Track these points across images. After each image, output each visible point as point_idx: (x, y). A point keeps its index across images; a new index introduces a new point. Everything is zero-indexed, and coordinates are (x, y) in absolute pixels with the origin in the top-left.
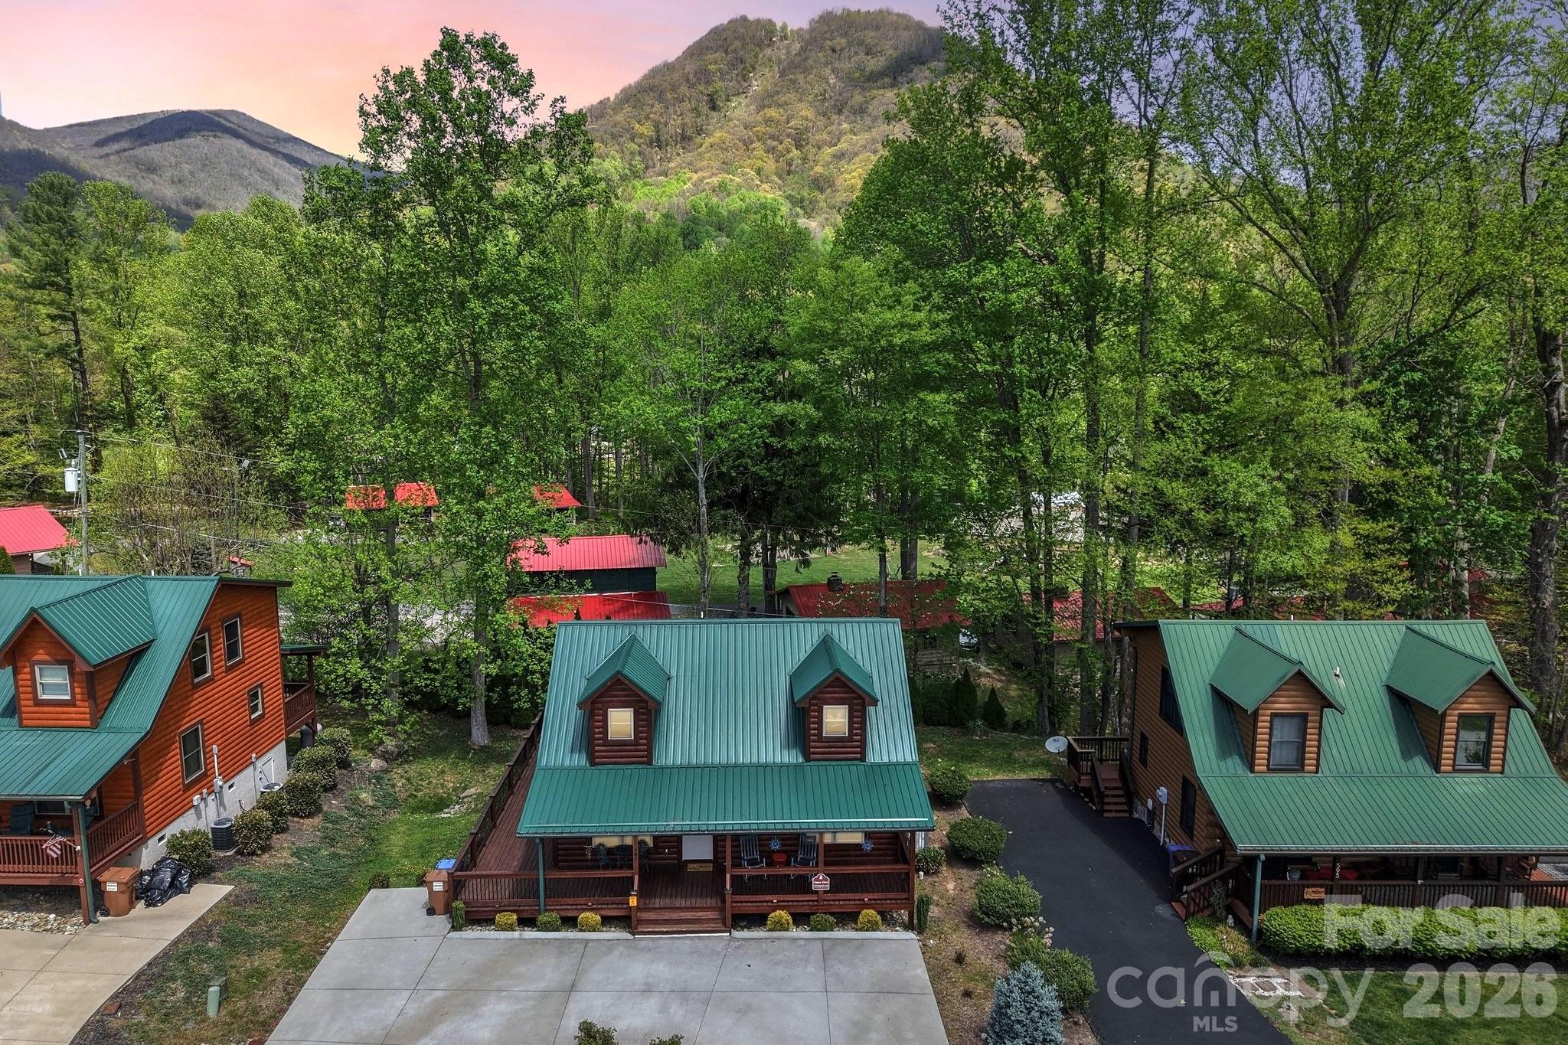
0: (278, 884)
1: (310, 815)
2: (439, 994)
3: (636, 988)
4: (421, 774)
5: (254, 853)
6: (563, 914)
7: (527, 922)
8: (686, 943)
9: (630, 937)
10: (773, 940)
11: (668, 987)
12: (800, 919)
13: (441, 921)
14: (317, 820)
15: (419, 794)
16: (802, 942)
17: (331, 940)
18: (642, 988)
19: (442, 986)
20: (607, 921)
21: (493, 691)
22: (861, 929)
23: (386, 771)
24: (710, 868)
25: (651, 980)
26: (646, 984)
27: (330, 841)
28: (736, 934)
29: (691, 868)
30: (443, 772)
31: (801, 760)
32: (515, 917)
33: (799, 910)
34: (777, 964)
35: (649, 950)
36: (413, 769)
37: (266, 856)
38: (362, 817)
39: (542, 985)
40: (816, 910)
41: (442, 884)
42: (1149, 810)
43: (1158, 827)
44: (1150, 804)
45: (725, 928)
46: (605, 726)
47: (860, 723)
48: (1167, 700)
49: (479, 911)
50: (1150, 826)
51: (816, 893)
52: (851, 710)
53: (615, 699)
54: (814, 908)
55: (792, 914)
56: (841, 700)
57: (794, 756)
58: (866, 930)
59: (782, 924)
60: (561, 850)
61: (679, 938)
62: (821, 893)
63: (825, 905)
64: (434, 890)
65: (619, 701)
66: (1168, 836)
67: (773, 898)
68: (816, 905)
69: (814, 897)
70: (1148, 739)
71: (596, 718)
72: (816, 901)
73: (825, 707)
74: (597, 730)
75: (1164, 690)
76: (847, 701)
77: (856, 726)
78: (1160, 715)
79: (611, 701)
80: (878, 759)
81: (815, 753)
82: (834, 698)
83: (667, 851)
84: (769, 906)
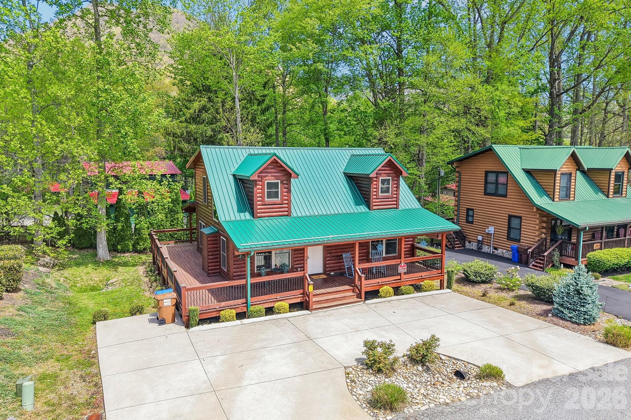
0: (22, 324)
2: (221, 357)
4: (73, 275)
6: (265, 306)
8: (343, 310)
9: (309, 312)
10: (389, 302)
12: (397, 291)
13: (173, 326)
14: (21, 294)
15: (78, 285)
16: (404, 300)
19: (218, 353)
20: (293, 307)
22: (426, 291)
24: (325, 276)
27: (39, 303)
28: (368, 302)
31: (367, 210)
32: (234, 311)
33: (394, 285)
40: (400, 284)
41: (170, 300)
42: (479, 241)
43: (487, 247)
44: (480, 238)
45: (360, 300)
46: (263, 193)
47: (397, 187)
48: (489, 186)
49: (205, 313)
50: (480, 248)
51: (400, 274)
52: (393, 180)
53: (269, 175)
54: (399, 284)
55: (392, 288)
56: (388, 174)
57: (363, 209)
58: (429, 291)
59: (390, 293)
60: (235, 272)
61: (338, 309)
62: (402, 275)
63: (405, 281)
64: (165, 305)
65: (272, 176)
66: (495, 248)
67: (380, 280)
68: (400, 282)
69: (399, 277)
70: (473, 210)
71: (258, 187)
72: (400, 279)
73: (381, 178)
74: (258, 195)
75: (486, 182)
76: (391, 175)
77: (395, 189)
78: (485, 195)
79: (267, 176)
80: (404, 208)
81: (375, 206)
82: (385, 173)
83: (299, 269)
84: (377, 285)
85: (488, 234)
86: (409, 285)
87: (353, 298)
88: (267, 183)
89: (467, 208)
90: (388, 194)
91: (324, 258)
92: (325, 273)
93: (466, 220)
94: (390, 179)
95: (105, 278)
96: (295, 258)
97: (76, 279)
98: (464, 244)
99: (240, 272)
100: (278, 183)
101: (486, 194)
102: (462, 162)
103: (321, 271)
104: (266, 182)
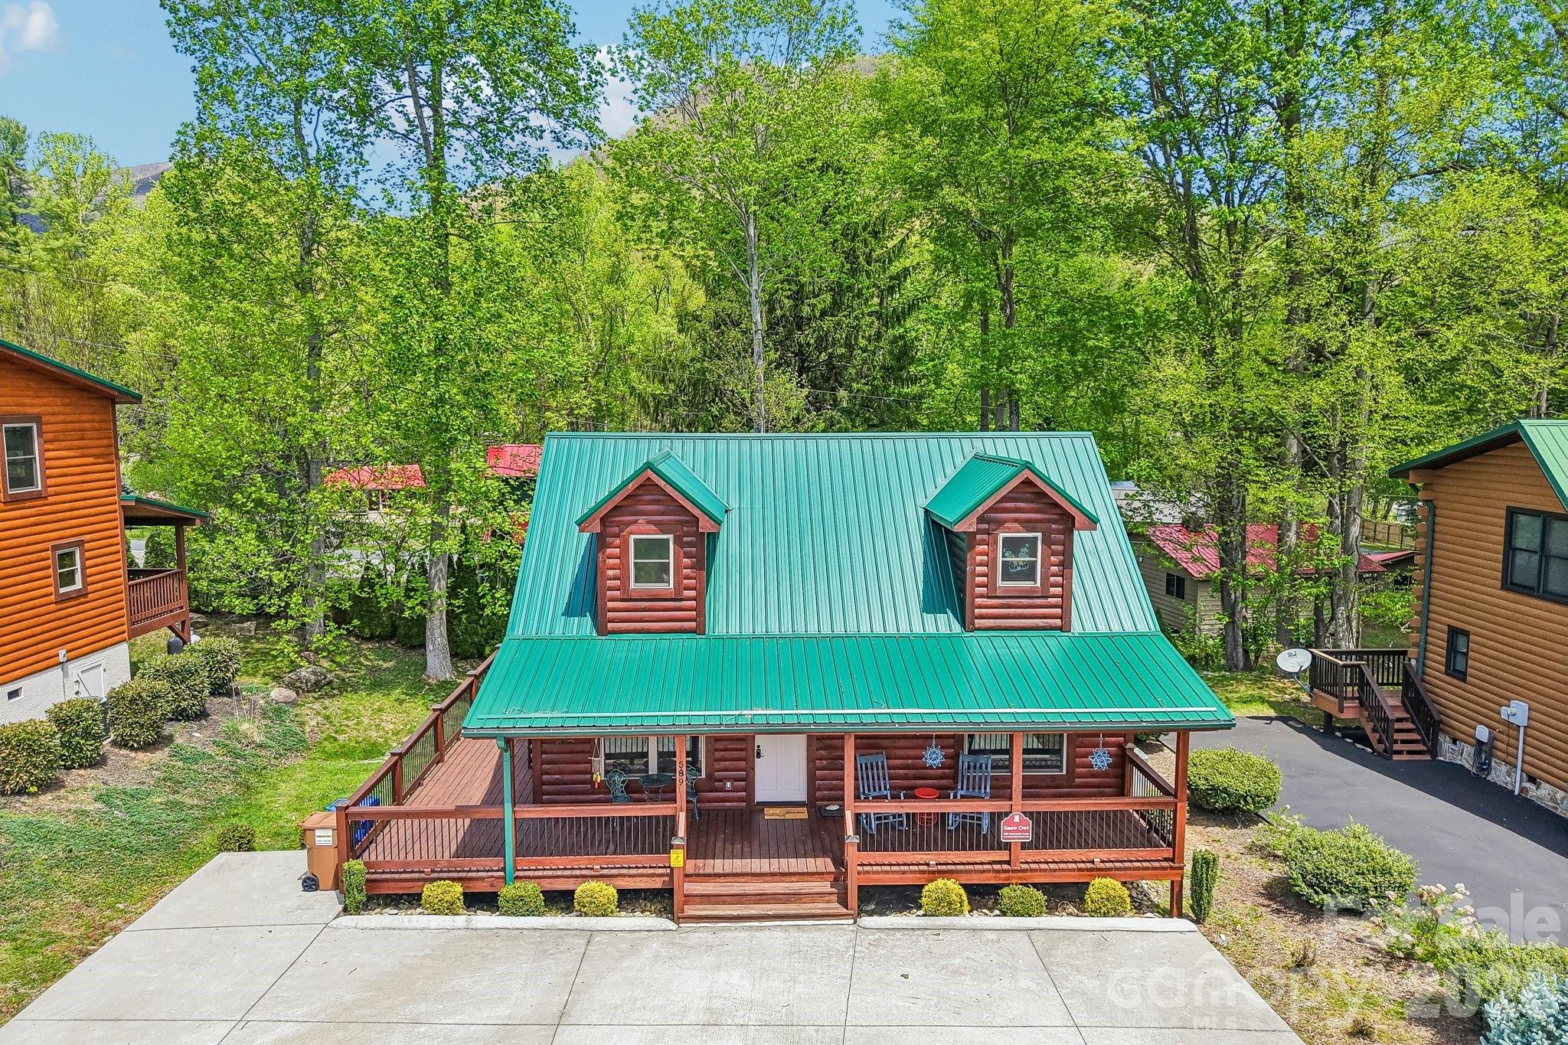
0: (48, 840)
1: (148, 746)
2: (288, 1029)
3: (691, 1018)
4: (346, 711)
5: (21, 792)
6: (549, 885)
7: (481, 900)
8: (776, 937)
9: (671, 925)
10: (938, 931)
11: (754, 1017)
12: (982, 895)
13: (328, 900)
14: (160, 756)
15: (341, 738)
16: (992, 936)
17: (116, 930)
18: (704, 1018)
19: (299, 1013)
20: (628, 899)
21: (457, 597)
22: (1095, 913)
23: (294, 704)
24: (803, 814)
25: (717, 1004)
26: (711, 1011)
27: (176, 785)
28: (867, 921)
29: (770, 814)
30: (381, 710)
31: (957, 628)
32: (458, 889)
33: (976, 879)
34: (957, 972)
35: (709, 948)
36: (336, 706)
37: (46, 798)
38: (238, 756)
39: (501, 1012)
40: (1008, 879)
41: (330, 832)
42: (1480, 743)
43: (1504, 768)
44: (1482, 733)
45: (845, 911)
46: (624, 567)
47: (1061, 564)
48: (1521, 559)
49: (394, 880)
50: (1484, 767)
51: (1007, 846)
52: (1047, 542)
53: (641, 519)
54: (1003, 875)
55: (964, 886)
56: (1028, 524)
57: (946, 623)
58: (1105, 915)
59: (950, 903)
60: (547, 774)
61: (761, 928)
62: (1016, 849)
63: (1025, 871)
64: (317, 843)
65: (648, 522)
66: (1532, 779)
67: (932, 858)
68: (1007, 871)
69: (1003, 855)
70: (1466, 634)
71: (609, 551)
72: (1008, 863)
73: (1001, 536)
74: (610, 573)
75: (1510, 549)
76: (1040, 525)
77: (1054, 569)
78: (1503, 588)
79: (635, 522)
80: (1090, 629)
81: (982, 617)
82: (1016, 520)
83: (728, 784)
84: (923, 872)
85: (1508, 724)
86: (1035, 885)
87: (828, 902)
88: (636, 541)
89: (1449, 626)
90: (1029, 584)
91: (810, 760)
92: (811, 803)
93: (1447, 665)
94: (1036, 538)
95: (409, 727)
96: (716, 750)
97: (346, 722)
98: (1435, 742)
99: (561, 773)
100: (667, 540)
101: (1509, 584)
102: (1440, 472)
103: (802, 796)
104: (633, 537)
